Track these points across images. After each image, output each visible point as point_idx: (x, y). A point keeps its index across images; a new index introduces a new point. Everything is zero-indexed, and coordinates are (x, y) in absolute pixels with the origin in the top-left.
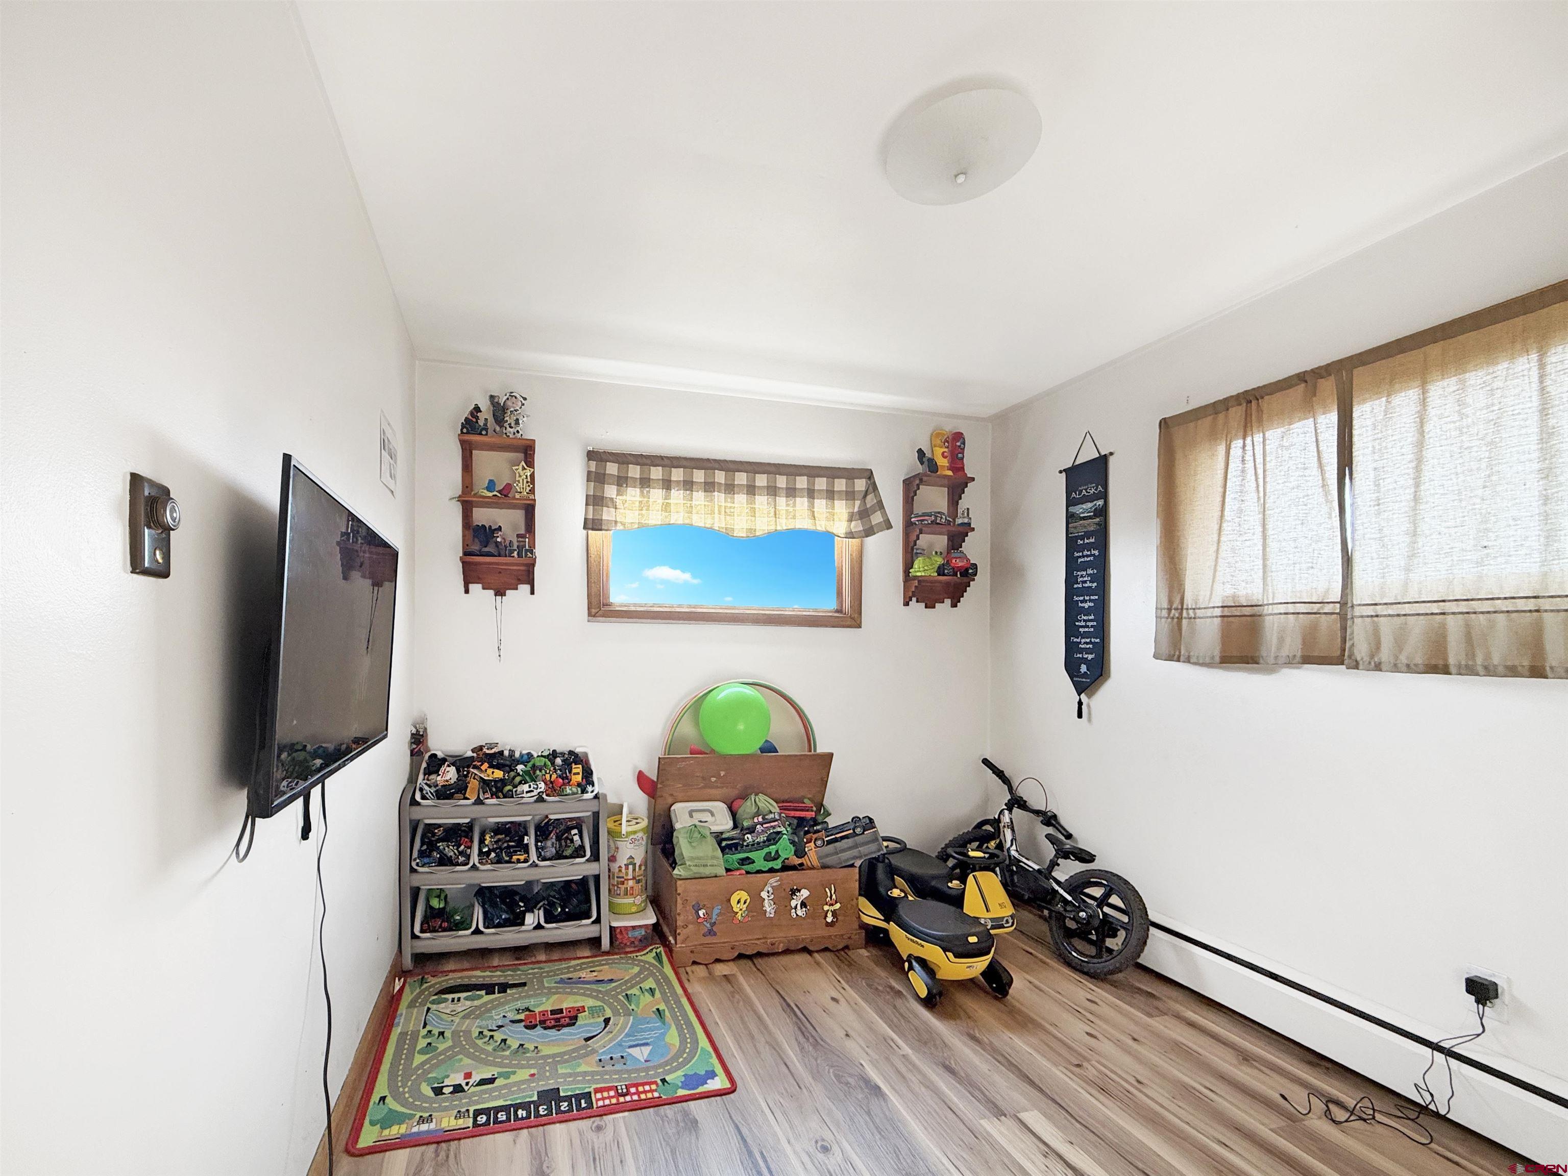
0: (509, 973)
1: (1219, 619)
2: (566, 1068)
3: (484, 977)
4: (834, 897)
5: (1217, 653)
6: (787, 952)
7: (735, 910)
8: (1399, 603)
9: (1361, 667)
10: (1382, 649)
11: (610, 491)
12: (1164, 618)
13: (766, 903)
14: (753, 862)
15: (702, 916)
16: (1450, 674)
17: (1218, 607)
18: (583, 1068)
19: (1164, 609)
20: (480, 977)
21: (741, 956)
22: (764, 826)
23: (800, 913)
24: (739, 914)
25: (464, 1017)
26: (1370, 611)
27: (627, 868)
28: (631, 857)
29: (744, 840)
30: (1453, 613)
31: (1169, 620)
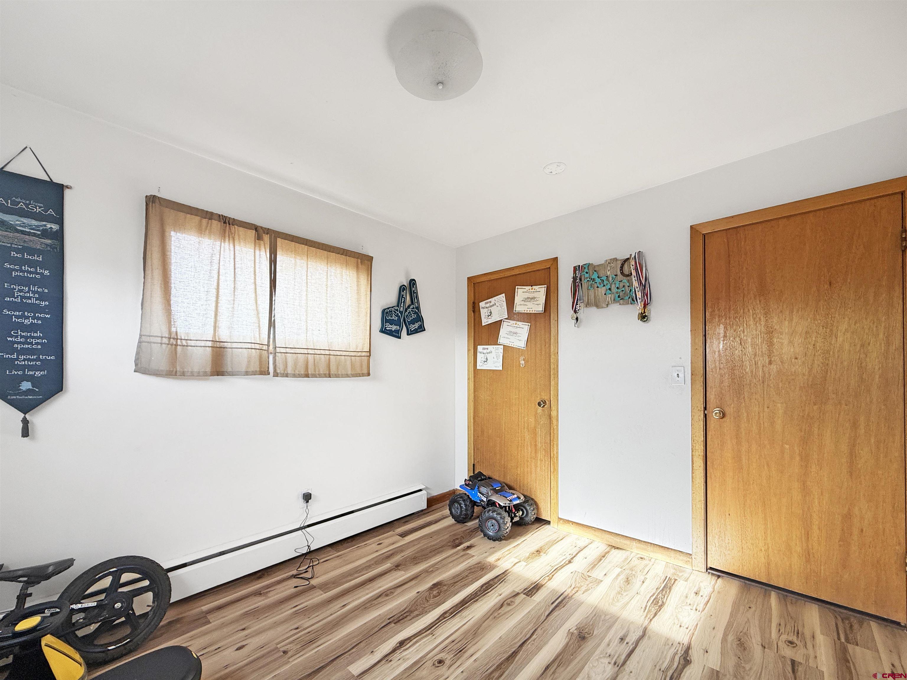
1: (210, 348)
5: (209, 369)
8: (295, 348)
9: (279, 376)
10: (288, 367)
12: (165, 344)
16: (309, 377)
17: (209, 341)
19: (165, 337)
26: (283, 350)
30: (311, 354)
31: (169, 346)
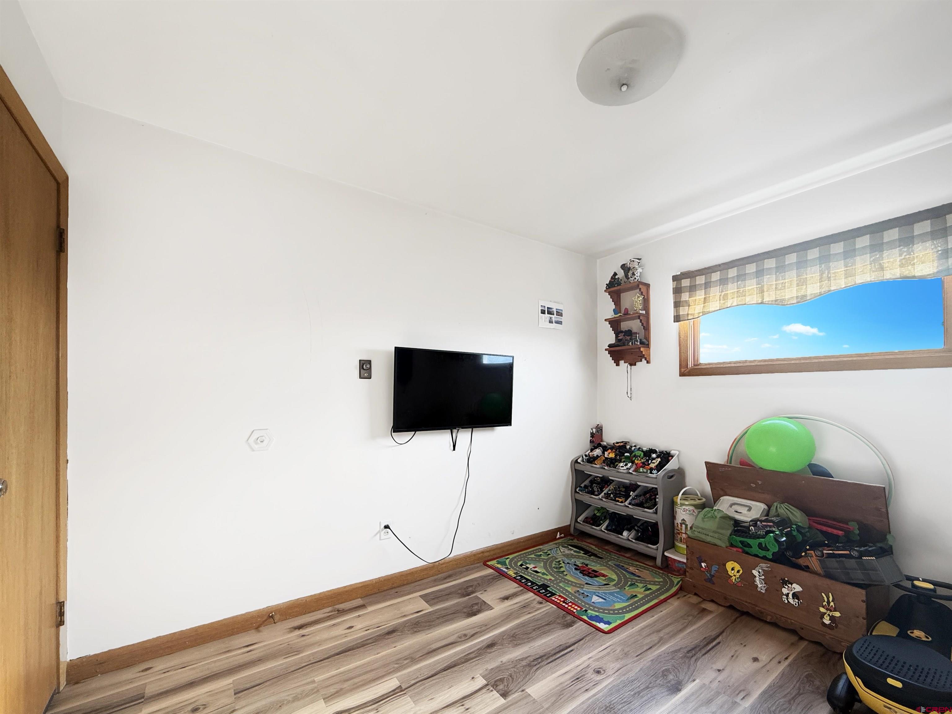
0: (604, 553)
2: (563, 585)
3: (595, 550)
4: (832, 604)
6: (774, 625)
7: (730, 574)
11: (685, 296)
13: (757, 579)
14: (751, 547)
15: (704, 567)
18: (569, 589)
20: (593, 549)
21: (731, 607)
22: (763, 523)
23: (791, 601)
24: (734, 578)
25: (563, 555)
27: (681, 526)
28: (683, 520)
29: (750, 531)
